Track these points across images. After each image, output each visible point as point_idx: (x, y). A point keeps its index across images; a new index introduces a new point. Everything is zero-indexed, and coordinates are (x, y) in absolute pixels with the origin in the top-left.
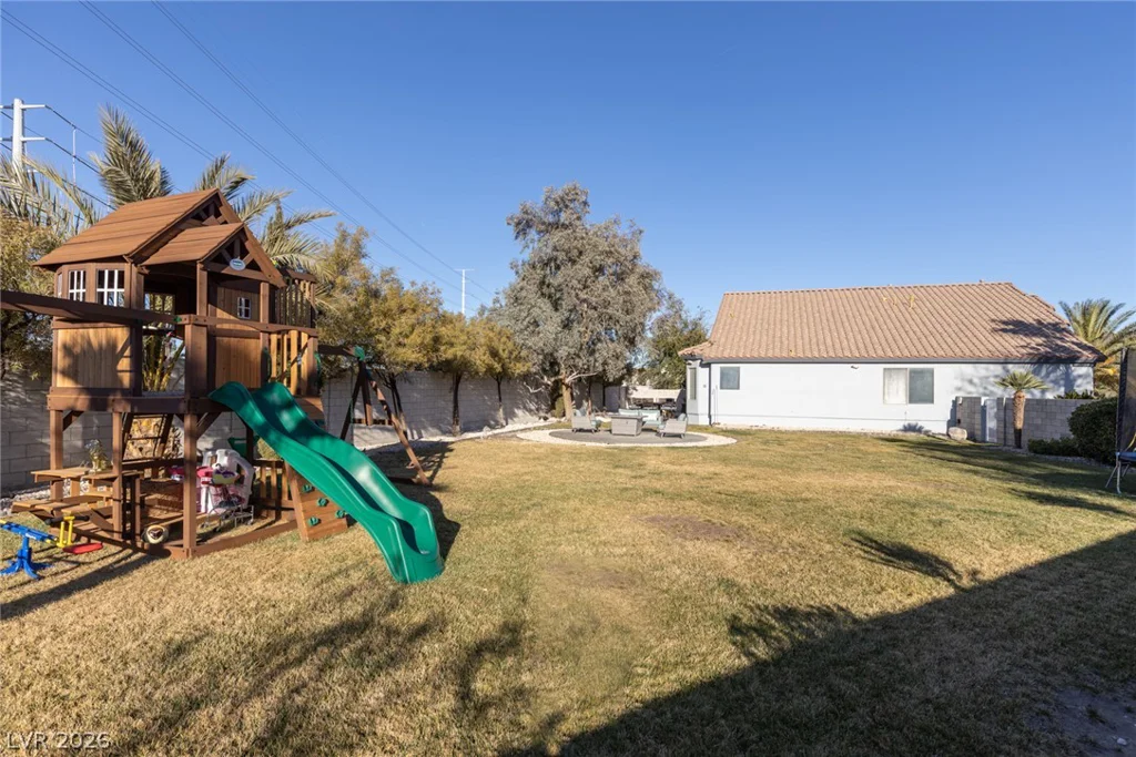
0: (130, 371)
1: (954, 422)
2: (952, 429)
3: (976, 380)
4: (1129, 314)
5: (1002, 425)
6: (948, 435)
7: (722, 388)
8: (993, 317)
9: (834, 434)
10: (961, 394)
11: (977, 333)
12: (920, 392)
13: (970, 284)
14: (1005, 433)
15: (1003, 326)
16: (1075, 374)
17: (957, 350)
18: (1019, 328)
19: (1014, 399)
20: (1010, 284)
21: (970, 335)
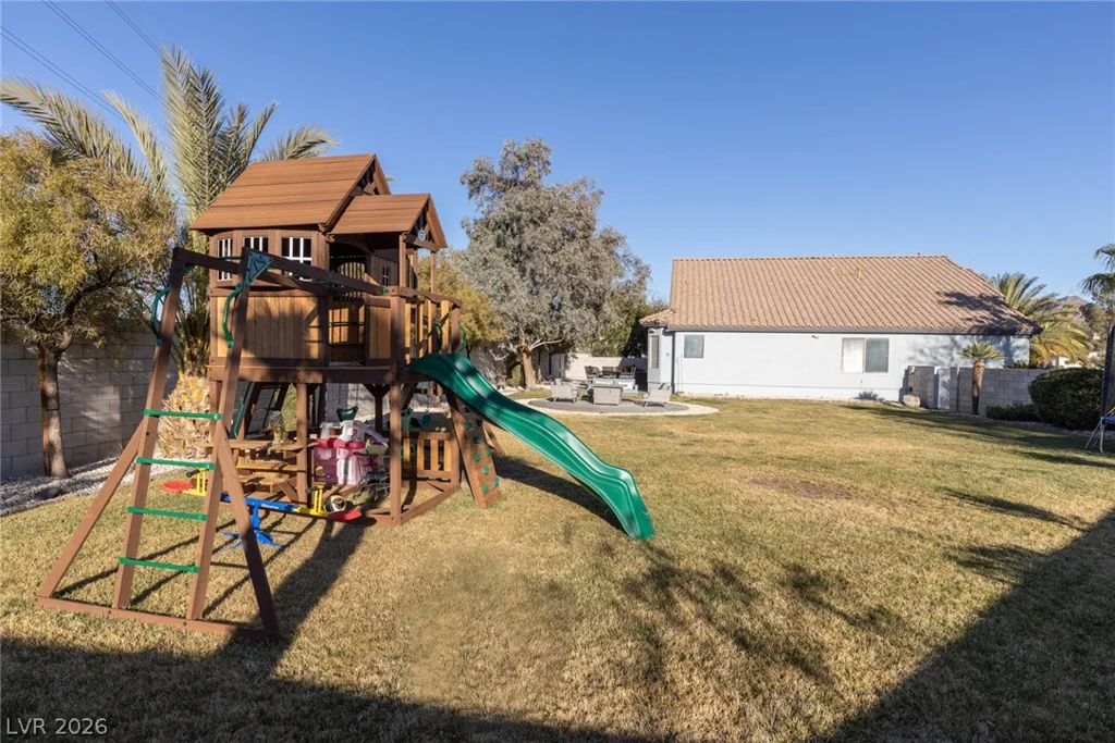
0: (319, 342)
1: (906, 390)
2: (905, 397)
3: (926, 351)
4: (1041, 287)
5: (955, 393)
6: (903, 403)
7: (685, 357)
8: (937, 290)
9: (797, 402)
10: (913, 364)
11: (925, 305)
12: (876, 362)
13: (909, 256)
14: (958, 401)
15: (947, 299)
16: (1014, 345)
17: (910, 321)
18: (962, 300)
19: (973, 369)
20: (946, 257)
21: (919, 307)
